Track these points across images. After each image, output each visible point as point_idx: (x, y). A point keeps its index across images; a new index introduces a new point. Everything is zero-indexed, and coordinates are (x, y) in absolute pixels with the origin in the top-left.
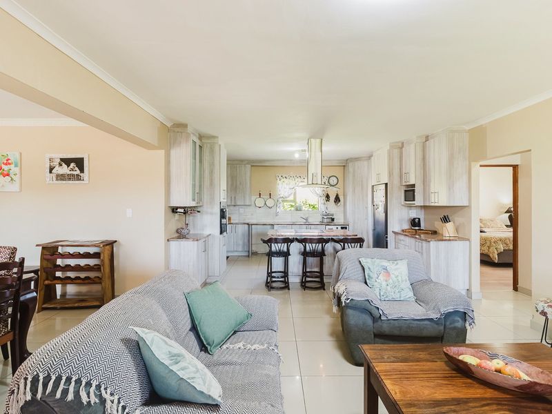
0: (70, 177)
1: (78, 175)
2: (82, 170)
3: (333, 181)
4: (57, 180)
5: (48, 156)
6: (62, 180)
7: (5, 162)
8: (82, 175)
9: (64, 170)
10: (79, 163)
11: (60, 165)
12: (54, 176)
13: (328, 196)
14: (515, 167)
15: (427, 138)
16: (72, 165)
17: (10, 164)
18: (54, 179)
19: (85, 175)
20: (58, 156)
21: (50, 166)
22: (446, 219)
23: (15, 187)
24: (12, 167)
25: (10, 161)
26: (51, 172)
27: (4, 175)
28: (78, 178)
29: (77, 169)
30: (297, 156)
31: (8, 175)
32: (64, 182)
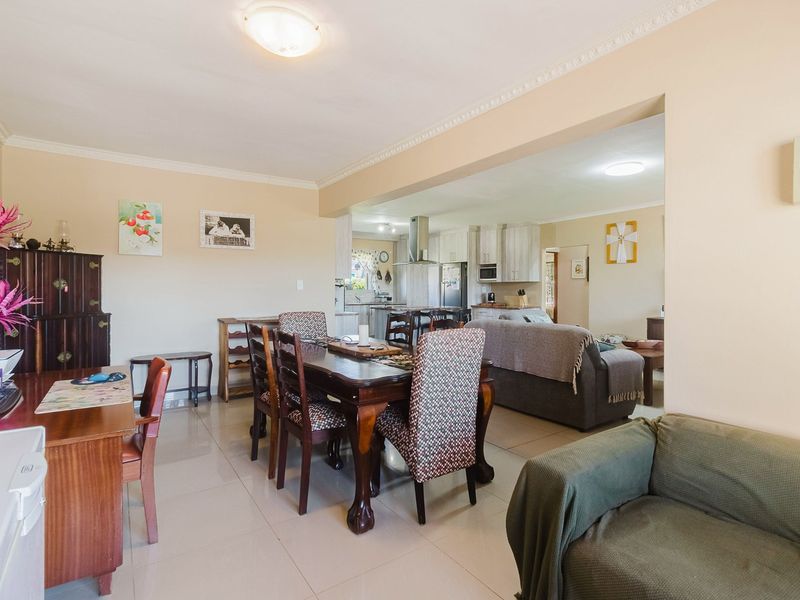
0: (232, 241)
1: (242, 239)
2: (247, 234)
3: (384, 257)
4: (215, 243)
5: (205, 212)
6: (221, 243)
7: (141, 215)
8: (247, 239)
9: (225, 231)
10: (245, 225)
11: (220, 225)
12: (212, 238)
13: (379, 273)
14: (556, 254)
15: (505, 227)
16: (235, 227)
17: (148, 218)
18: (212, 242)
19: (252, 240)
20: (217, 214)
21: (207, 225)
22: (522, 293)
23: (156, 250)
24: (152, 222)
25: (148, 215)
26: (207, 232)
27: (140, 233)
28: (243, 242)
29: (241, 231)
30: (381, 229)
31: (146, 233)
32: (225, 247)
